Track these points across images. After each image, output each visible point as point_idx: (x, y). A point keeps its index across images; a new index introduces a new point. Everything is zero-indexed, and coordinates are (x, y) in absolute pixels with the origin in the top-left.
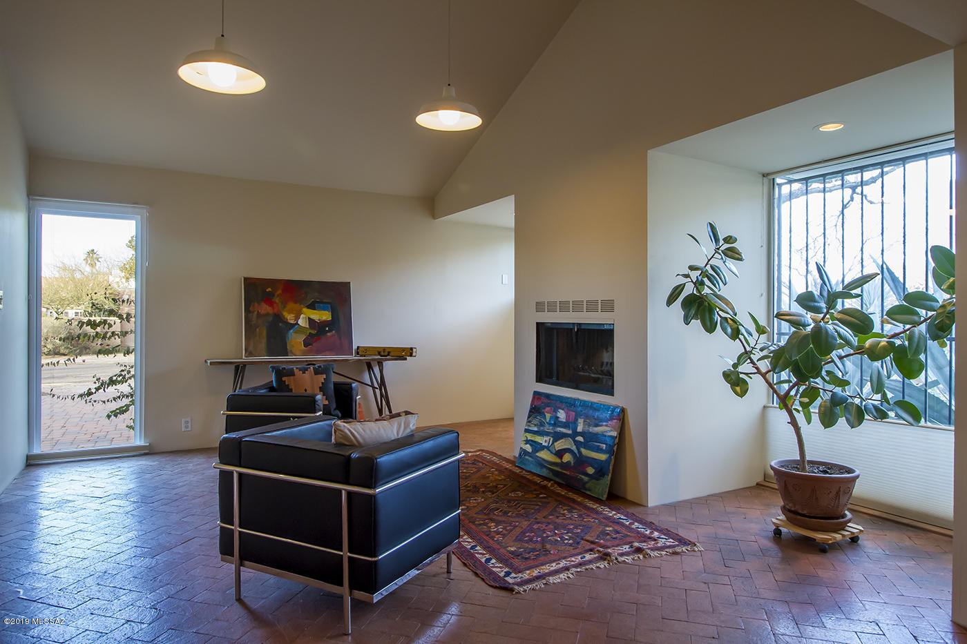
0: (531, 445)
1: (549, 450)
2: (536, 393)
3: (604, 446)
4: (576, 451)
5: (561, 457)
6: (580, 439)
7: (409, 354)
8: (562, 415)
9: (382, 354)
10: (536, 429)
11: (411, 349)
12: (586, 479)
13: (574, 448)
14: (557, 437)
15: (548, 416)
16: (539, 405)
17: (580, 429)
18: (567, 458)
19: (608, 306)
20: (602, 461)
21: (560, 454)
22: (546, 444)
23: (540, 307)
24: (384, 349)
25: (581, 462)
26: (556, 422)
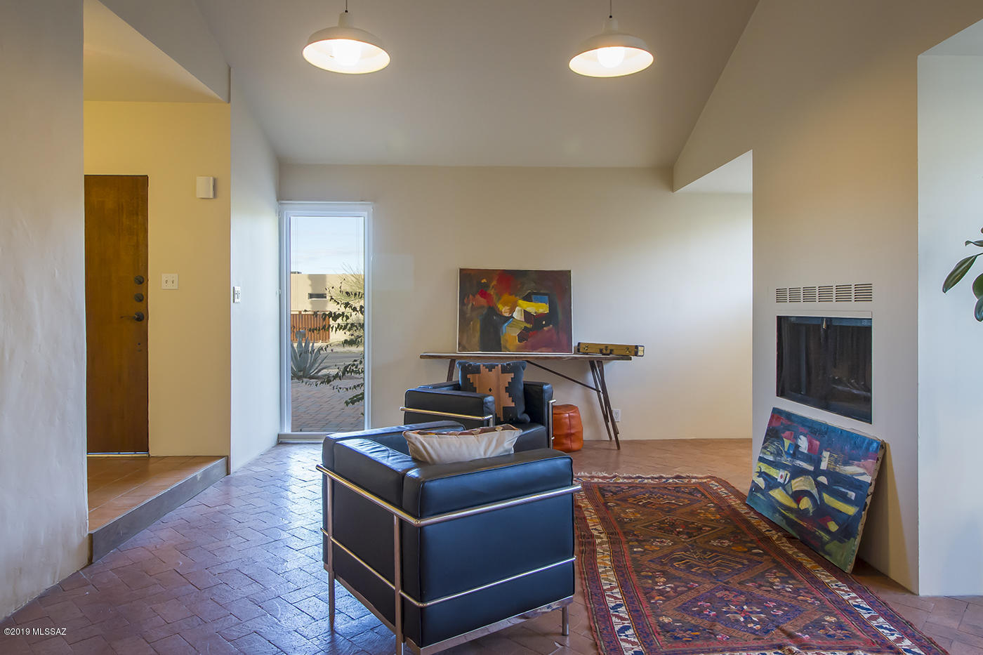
0: (765, 479)
1: (785, 490)
2: (777, 413)
3: (852, 495)
4: (817, 496)
5: (798, 501)
6: (823, 479)
7: (633, 352)
8: (803, 443)
9: (604, 351)
10: (771, 458)
11: (636, 347)
12: (826, 537)
13: (815, 492)
14: (797, 472)
15: (787, 443)
16: (780, 426)
17: (824, 466)
18: (805, 503)
19: (864, 292)
20: (850, 516)
21: (797, 496)
22: (781, 481)
23: (781, 295)
24: (607, 347)
25: (824, 513)
26: (796, 452)
